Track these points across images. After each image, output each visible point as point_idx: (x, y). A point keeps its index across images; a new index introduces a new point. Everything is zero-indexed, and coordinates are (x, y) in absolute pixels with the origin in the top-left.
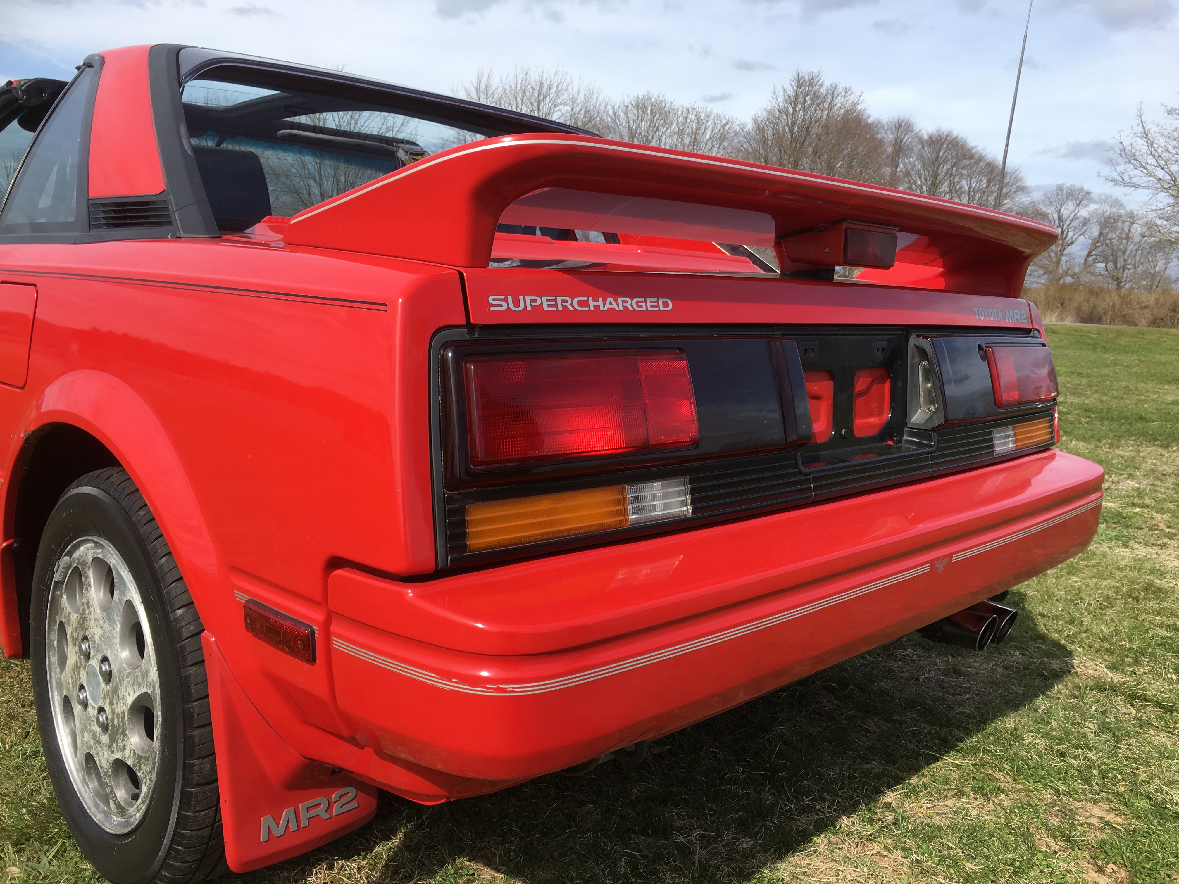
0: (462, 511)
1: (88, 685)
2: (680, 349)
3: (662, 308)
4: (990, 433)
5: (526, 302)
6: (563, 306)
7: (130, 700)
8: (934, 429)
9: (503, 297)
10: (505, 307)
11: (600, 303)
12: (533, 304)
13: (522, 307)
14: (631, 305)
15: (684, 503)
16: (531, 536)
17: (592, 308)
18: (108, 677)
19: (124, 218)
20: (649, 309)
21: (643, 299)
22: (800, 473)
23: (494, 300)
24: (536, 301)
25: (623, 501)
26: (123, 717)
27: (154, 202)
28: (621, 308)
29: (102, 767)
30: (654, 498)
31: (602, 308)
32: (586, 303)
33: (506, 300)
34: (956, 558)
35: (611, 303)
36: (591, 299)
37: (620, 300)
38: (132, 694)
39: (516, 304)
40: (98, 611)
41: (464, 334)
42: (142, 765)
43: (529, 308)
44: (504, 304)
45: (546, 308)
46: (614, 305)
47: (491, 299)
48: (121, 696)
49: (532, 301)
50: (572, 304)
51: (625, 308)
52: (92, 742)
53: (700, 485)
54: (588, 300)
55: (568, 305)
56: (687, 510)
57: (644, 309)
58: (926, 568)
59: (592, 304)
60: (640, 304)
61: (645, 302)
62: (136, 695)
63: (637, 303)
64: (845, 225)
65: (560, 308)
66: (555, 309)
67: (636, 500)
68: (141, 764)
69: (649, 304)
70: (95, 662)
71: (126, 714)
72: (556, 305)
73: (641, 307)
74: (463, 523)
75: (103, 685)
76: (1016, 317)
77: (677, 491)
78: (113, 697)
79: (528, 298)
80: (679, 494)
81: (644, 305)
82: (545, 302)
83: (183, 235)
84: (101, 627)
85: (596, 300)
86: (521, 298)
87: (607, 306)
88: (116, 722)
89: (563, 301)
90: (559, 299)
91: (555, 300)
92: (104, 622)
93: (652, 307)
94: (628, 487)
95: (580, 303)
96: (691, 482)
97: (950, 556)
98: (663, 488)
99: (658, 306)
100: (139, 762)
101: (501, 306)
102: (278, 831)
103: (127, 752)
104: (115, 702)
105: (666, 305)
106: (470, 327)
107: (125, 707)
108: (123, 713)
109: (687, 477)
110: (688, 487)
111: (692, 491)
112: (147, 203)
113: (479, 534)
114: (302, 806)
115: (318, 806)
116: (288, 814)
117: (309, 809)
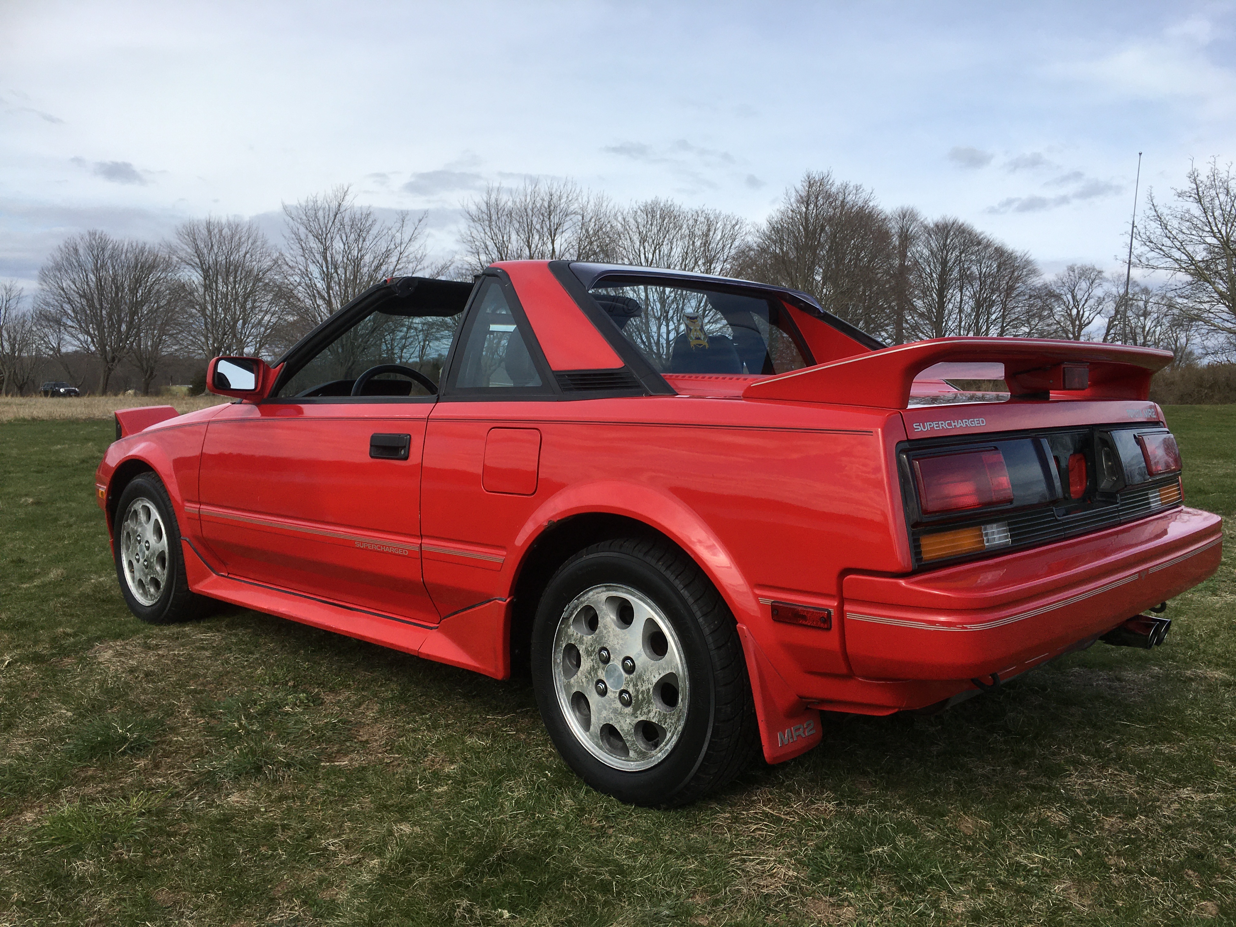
0: (919, 539)
1: (607, 679)
2: (995, 447)
3: (981, 424)
4: (1147, 495)
5: (928, 426)
7: (655, 681)
8: (1117, 492)
11: (956, 424)
13: (926, 429)
15: (1006, 537)
16: (947, 554)
18: (630, 670)
19: (594, 384)
22: (1057, 520)
23: (915, 427)
25: (981, 535)
26: (648, 692)
27: (617, 374)
29: (622, 730)
30: (993, 533)
32: (950, 424)
33: (919, 425)
34: (1151, 571)
37: (964, 421)
38: (656, 676)
39: (924, 427)
40: (618, 629)
41: (907, 445)
42: (668, 720)
43: (929, 429)
44: (919, 427)
45: (935, 428)
48: (645, 679)
49: (930, 425)
50: (945, 426)
52: (612, 716)
53: (1013, 526)
54: (951, 422)
56: (1009, 541)
58: (1135, 577)
59: (953, 424)
62: (661, 676)
64: (1063, 366)
67: (987, 535)
68: (666, 719)
70: (616, 662)
71: (651, 690)
72: (939, 427)
74: (921, 546)
75: (625, 675)
77: (1004, 530)
78: (637, 681)
79: (928, 424)
82: (934, 424)
83: (652, 394)
84: (621, 640)
85: (954, 422)
86: (925, 424)
88: (640, 696)
89: (941, 424)
91: (938, 424)
92: (624, 636)
94: (982, 527)
95: (948, 425)
96: (1009, 524)
97: (1148, 569)
98: (997, 528)
99: (979, 423)
101: (919, 429)
102: (785, 741)
103: (651, 715)
104: (639, 684)
105: (983, 422)
106: (909, 440)
107: (650, 686)
108: (649, 689)
109: (1007, 521)
110: (1007, 528)
111: (1010, 530)
112: (612, 374)
113: (927, 552)
114: (793, 728)
115: (799, 729)
116: (788, 732)
117: (795, 731)
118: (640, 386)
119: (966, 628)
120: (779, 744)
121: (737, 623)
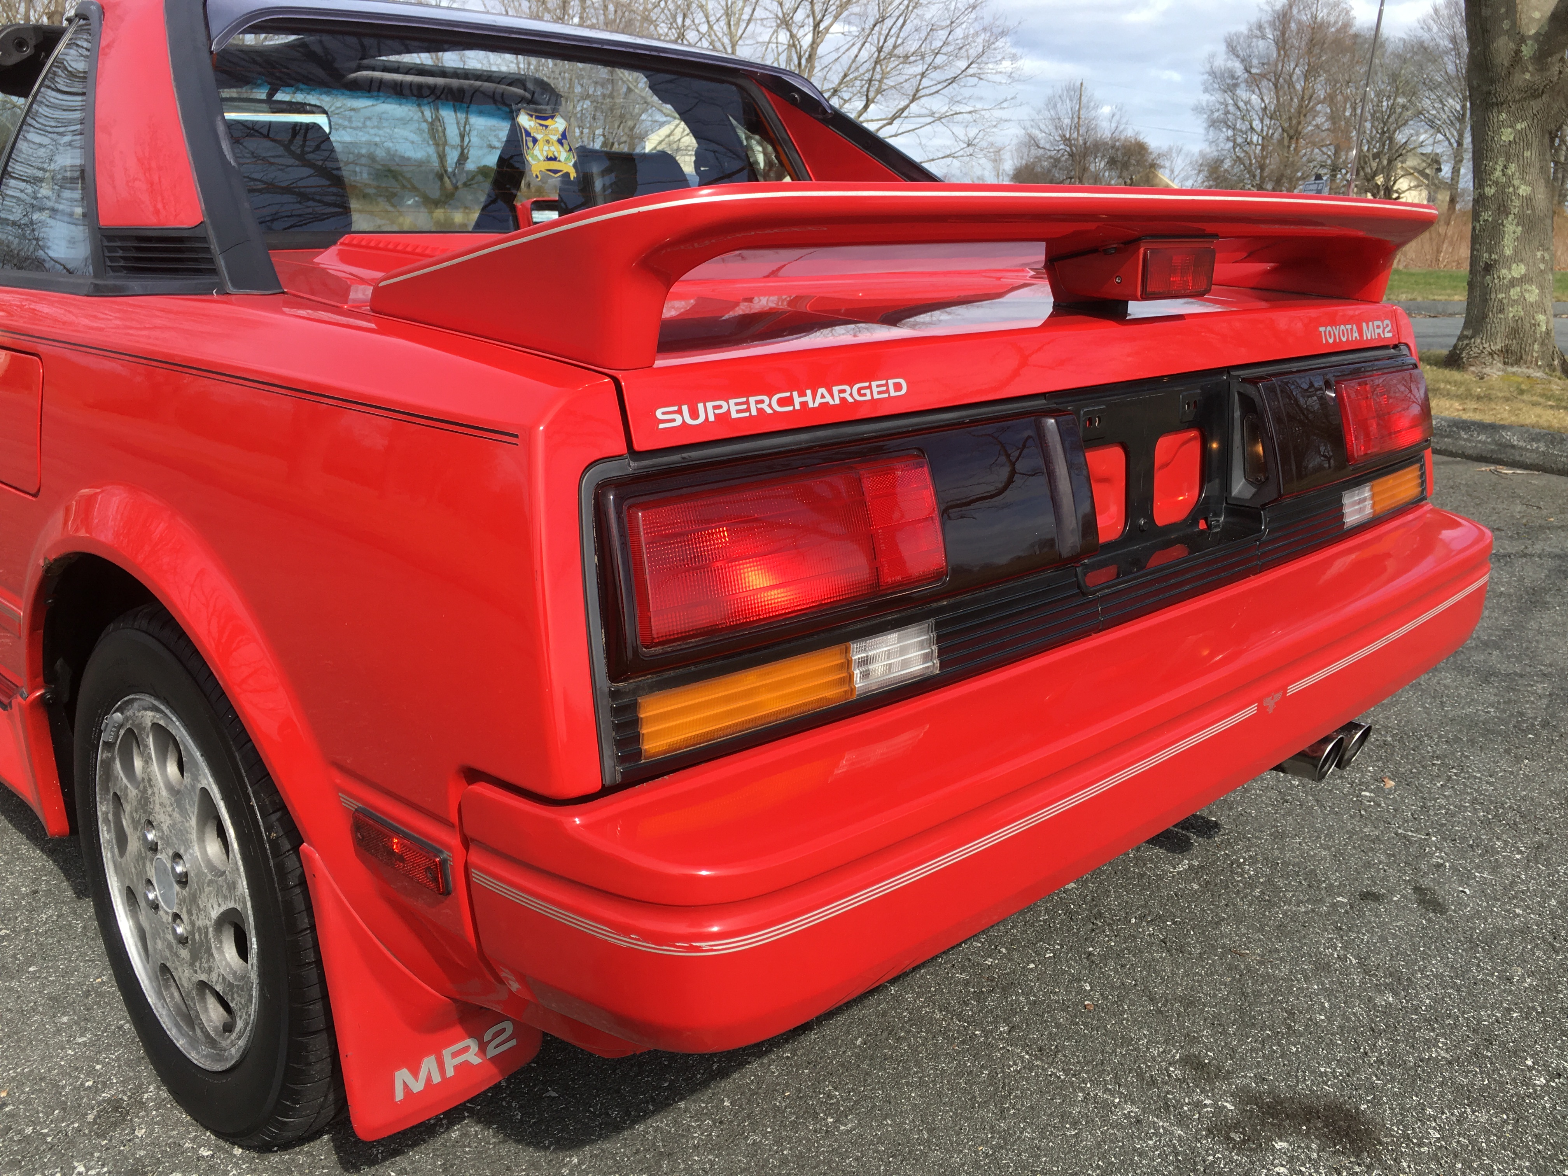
0: (633, 707)
1: (157, 883)
2: (919, 449)
3: (893, 393)
4: (1340, 497)
5: (708, 411)
6: (759, 410)
7: (215, 914)
8: (1264, 508)
9: (675, 408)
10: (679, 422)
11: (808, 398)
12: (717, 412)
13: (702, 419)
14: (851, 395)
15: (928, 657)
16: (728, 727)
17: (798, 407)
18: (183, 880)
19: (154, 260)
20: (876, 396)
21: (867, 384)
22: (1084, 594)
23: (664, 413)
24: (720, 407)
25: (848, 665)
26: (207, 933)
27: (187, 240)
28: (837, 401)
29: (183, 986)
30: (885, 655)
31: (811, 405)
32: (789, 401)
33: (680, 412)
34: (1294, 688)
35: (823, 396)
36: (795, 394)
37: (835, 389)
38: (216, 906)
39: (694, 414)
40: (164, 793)
41: (624, 468)
42: (235, 996)
43: (712, 418)
44: (677, 417)
45: (734, 415)
46: (828, 399)
47: (659, 414)
48: (201, 907)
49: (715, 408)
50: (770, 405)
51: (843, 400)
52: (167, 954)
53: (950, 629)
54: (791, 396)
55: (764, 406)
56: (933, 666)
57: (868, 397)
58: (1250, 713)
59: (797, 400)
60: (862, 392)
61: (870, 387)
62: (222, 910)
63: (859, 390)
64: (1144, 247)
65: (754, 412)
66: (747, 414)
68: (233, 994)
69: (875, 390)
70: (164, 858)
71: (210, 929)
72: (748, 409)
73: (865, 395)
74: (635, 722)
75: (177, 889)
76: (1377, 331)
77: (920, 641)
78: (191, 906)
79: (710, 405)
81: (868, 391)
82: (733, 407)
84: (170, 816)
85: (802, 394)
86: (700, 406)
87: (819, 400)
88: (197, 936)
89: (758, 402)
90: (752, 400)
91: (747, 403)
92: (174, 810)
93: (879, 393)
94: (854, 646)
95: (781, 402)
96: (938, 626)
97: (1286, 687)
98: (900, 639)
99: (887, 391)
100: (231, 990)
101: (674, 420)
102: (417, 1086)
103: (214, 976)
104: (194, 912)
105: (898, 387)
106: (632, 454)
107: (208, 923)
108: (206, 928)
109: (932, 621)
110: (933, 635)
111: (939, 639)
112: (180, 240)
113: (657, 734)
114: (447, 1053)
115: (466, 1049)
116: (429, 1064)
117: (455, 1055)
118: (214, 272)
119: (699, 949)
120: (399, 1095)
121: (303, 842)
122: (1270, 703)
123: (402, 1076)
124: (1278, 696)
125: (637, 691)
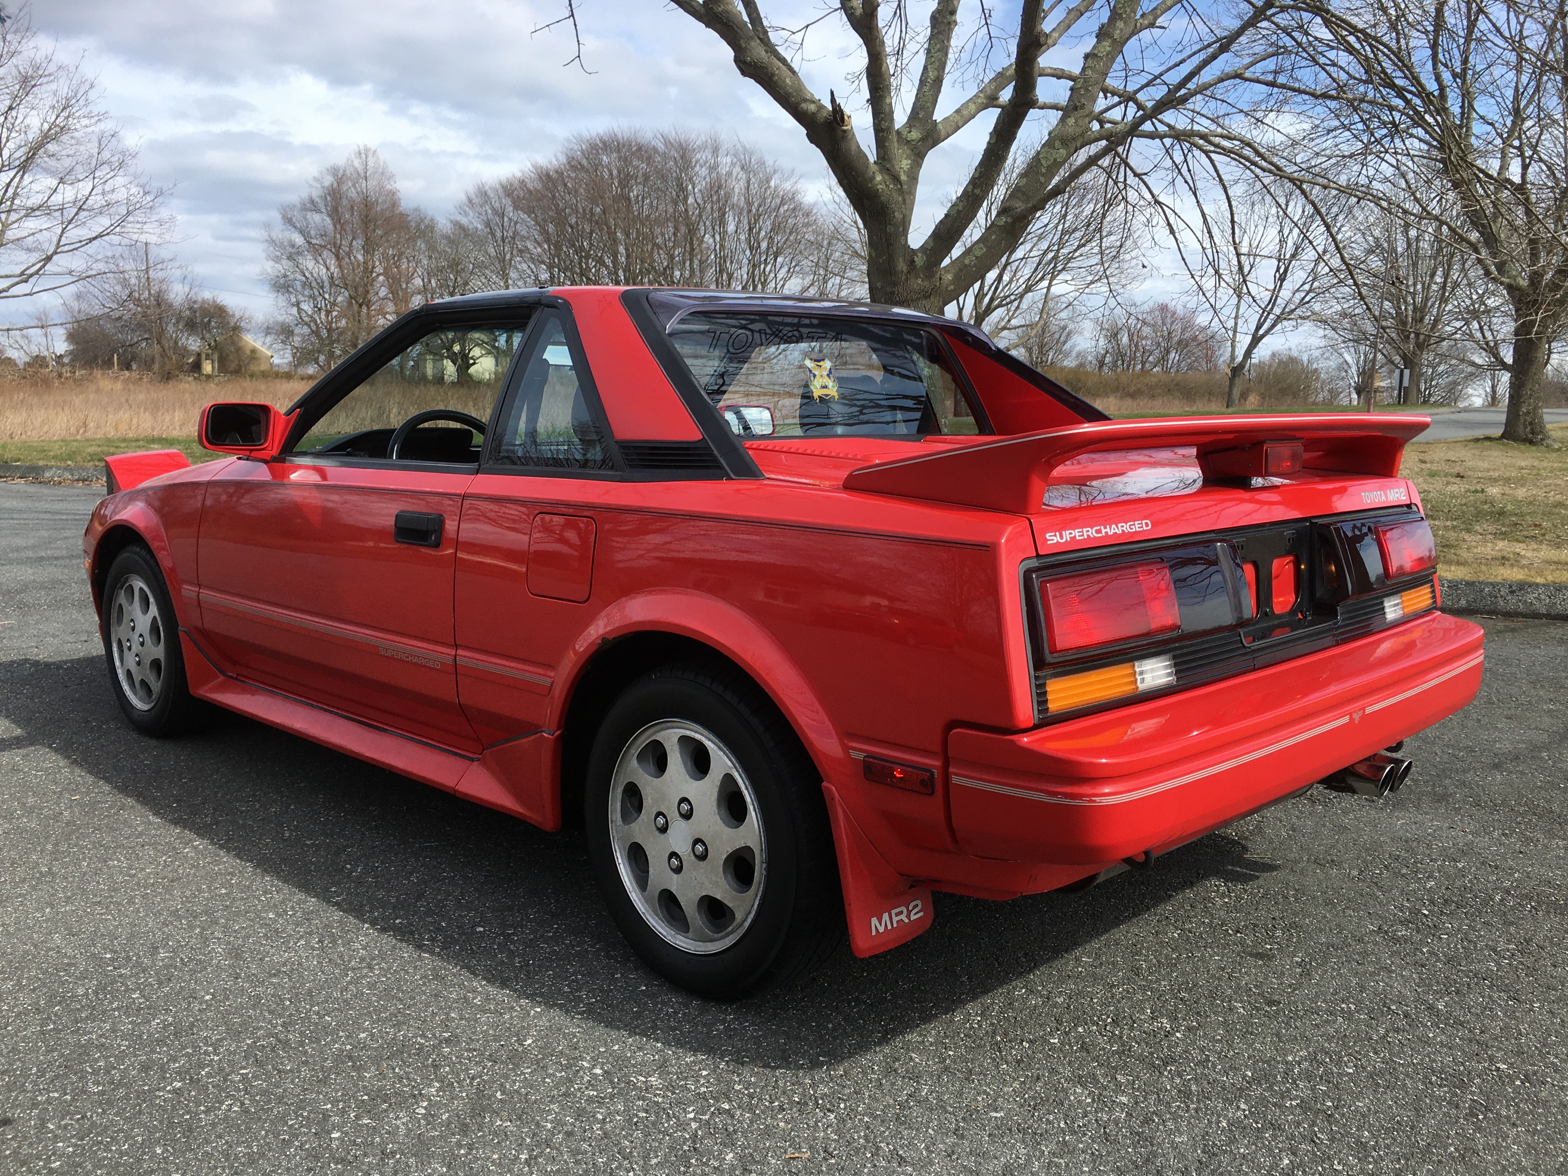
0: (1044, 685)
3: (1145, 528)
4: (1382, 603)
5: (1067, 535)
6: (1087, 535)
8: (1338, 604)
9: (1054, 534)
10: (1056, 540)
11: (1108, 530)
12: (1070, 536)
13: (1064, 539)
15: (1170, 674)
16: (1084, 701)
19: (666, 461)
22: (1244, 647)
23: (1049, 536)
24: (1072, 533)
25: (1134, 674)
27: (694, 448)
30: (1151, 671)
32: (1100, 531)
33: (1056, 536)
34: (1369, 710)
39: (1062, 538)
41: (1037, 563)
43: (1068, 539)
44: (1055, 538)
45: (1078, 538)
47: (1047, 536)
49: (1069, 534)
50: (1092, 533)
53: (1180, 660)
54: (1101, 528)
55: (1090, 534)
56: (1173, 680)
58: (1346, 719)
59: (1103, 531)
64: (1265, 447)
65: (1086, 537)
66: (1083, 537)
67: (1141, 673)
72: (1083, 535)
74: (1045, 693)
76: (1396, 495)
77: (1166, 665)
79: (1067, 532)
80: (1166, 667)
82: (1077, 533)
83: (734, 477)
85: (1105, 528)
86: (1064, 533)
89: (1087, 531)
90: (1085, 530)
91: (1083, 532)
94: (1136, 664)
95: (1097, 532)
96: (1174, 657)
97: (1364, 709)
98: (1155, 663)
99: (1142, 527)
101: (1054, 540)
102: (881, 929)
105: (1147, 525)
106: (1039, 556)
109: (1171, 655)
110: (1172, 662)
111: (1175, 665)
112: (687, 449)
113: (1055, 700)
114: (893, 912)
115: (902, 912)
116: (886, 916)
117: (897, 915)
118: (720, 467)
119: (1094, 801)
120: (874, 933)
121: (823, 782)
122: (1356, 717)
123: (874, 921)
124: (1361, 713)
125: (1045, 677)
